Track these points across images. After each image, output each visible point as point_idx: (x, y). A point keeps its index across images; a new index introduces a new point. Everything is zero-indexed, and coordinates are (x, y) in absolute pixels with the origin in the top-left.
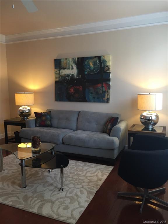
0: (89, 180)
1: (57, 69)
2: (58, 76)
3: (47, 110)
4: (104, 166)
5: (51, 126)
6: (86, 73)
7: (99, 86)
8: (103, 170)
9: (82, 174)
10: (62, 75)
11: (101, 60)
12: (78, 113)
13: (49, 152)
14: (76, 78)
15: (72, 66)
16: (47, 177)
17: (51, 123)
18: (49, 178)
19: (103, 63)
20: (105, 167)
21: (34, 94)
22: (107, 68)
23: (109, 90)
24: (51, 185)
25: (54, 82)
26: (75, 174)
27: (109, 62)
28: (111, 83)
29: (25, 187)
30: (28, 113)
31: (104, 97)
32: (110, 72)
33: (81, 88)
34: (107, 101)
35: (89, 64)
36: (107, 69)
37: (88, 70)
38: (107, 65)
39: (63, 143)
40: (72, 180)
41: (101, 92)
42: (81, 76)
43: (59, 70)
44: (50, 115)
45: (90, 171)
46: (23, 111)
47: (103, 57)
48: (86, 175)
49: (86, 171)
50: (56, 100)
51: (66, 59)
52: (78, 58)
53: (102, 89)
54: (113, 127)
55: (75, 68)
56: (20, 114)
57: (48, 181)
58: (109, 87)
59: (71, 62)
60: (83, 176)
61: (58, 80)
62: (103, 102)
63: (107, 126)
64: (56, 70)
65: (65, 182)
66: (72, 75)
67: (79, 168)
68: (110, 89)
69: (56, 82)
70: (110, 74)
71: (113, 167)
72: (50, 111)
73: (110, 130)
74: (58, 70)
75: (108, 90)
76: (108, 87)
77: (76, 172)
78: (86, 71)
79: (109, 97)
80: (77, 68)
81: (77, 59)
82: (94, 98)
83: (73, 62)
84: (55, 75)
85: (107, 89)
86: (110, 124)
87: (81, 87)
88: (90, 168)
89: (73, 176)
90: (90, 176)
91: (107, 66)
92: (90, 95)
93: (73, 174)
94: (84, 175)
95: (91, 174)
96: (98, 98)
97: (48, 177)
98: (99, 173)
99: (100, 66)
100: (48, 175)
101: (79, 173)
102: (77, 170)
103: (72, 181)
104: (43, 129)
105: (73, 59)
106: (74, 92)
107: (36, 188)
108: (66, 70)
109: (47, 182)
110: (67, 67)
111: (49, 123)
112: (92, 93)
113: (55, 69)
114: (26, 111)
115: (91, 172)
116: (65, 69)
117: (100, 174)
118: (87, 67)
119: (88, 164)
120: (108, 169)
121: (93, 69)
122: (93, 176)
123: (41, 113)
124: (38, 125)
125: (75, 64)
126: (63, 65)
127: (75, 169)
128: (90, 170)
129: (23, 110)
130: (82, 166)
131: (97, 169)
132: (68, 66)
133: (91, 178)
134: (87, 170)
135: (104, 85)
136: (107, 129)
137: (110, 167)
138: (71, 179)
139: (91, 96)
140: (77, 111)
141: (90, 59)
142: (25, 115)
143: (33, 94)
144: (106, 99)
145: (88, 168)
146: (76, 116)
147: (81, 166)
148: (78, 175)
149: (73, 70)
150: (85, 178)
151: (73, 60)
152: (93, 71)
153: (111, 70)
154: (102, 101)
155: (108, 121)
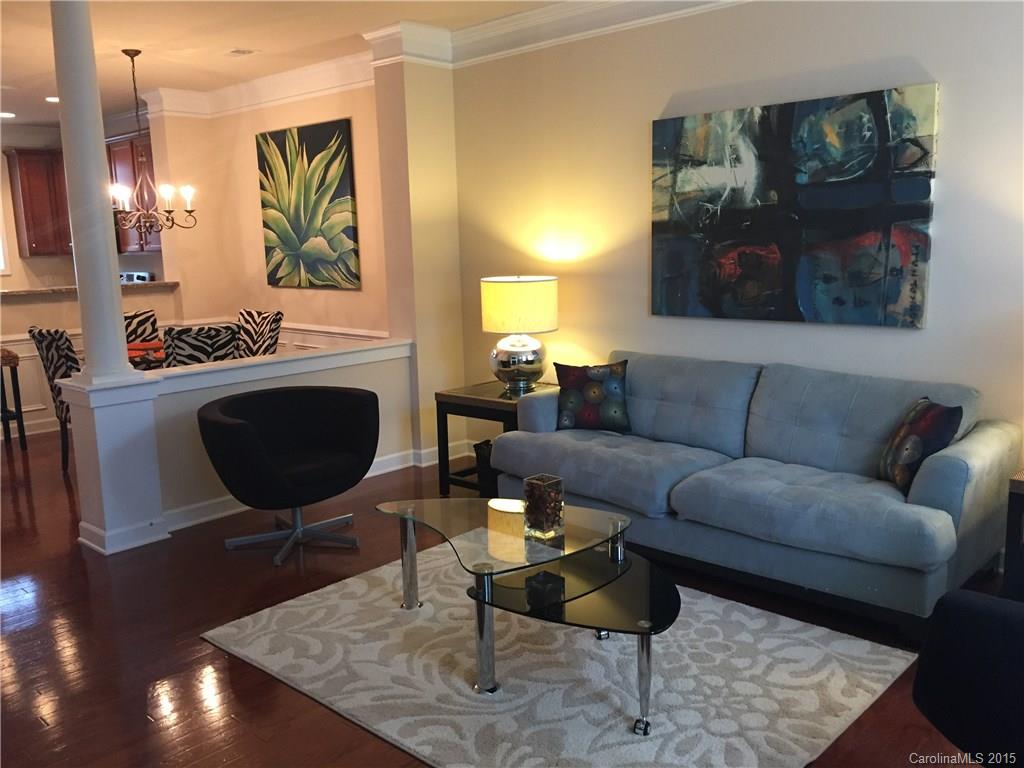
0: (779, 702)
1: (665, 166)
2: (665, 200)
3: (615, 354)
4: (866, 645)
5: (625, 429)
6: (803, 179)
7: (867, 242)
8: (857, 664)
9: (745, 669)
10: (683, 194)
11: (886, 114)
12: (753, 374)
13: (598, 549)
14: (752, 205)
15: (735, 150)
16: (588, 660)
17: (626, 414)
18: (594, 664)
19: (894, 128)
20: (868, 653)
21: (559, 283)
22: (915, 149)
23: (921, 265)
24: (601, 697)
25: (647, 229)
26: (717, 663)
27: (925, 119)
28: (933, 230)
29: (492, 691)
30: (530, 366)
31: (893, 296)
32: (933, 169)
33: (773, 255)
34: (909, 319)
35: (820, 137)
36: (914, 154)
37: (814, 164)
38: (918, 134)
39: (672, 513)
40: (694, 692)
41: (879, 272)
42: (776, 198)
43: (671, 173)
44: (624, 378)
45: (788, 661)
46: (509, 356)
47: (894, 93)
48: (769, 679)
49: (770, 660)
50: (656, 310)
51: (708, 117)
52: (765, 109)
53: (882, 257)
54: (924, 456)
55: (748, 155)
56: (500, 371)
57: (590, 680)
58: (921, 247)
59: (732, 129)
60: (752, 679)
61: (665, 215)
62: (889, 322)
63: (899, 448)
64: (660, 171)
65: (664, 695)
66: (733, 190)
67: (737, 638)
68: (925, 258)
69: (657, 227)
70: (933, 182)
71: (913, 657)
72: (626, 361)
73: (913, 468)
74: (668, 170)
75: (915, 264)
76: (917, 247)
77: (719, 657)
78: (803, 169)
79: (918, 296)
80: (760, 158)
81: (758, 112)
82: (839, 301)
83: (743, 131)
84: (654, 197)
85: (913, 258)
86: (914, 438)
87: (774, 247)
88: (794, 645)
89: (704, 671)
90: (783, 687)
91: (916, 142)
92: (821, 286)
93: (707, 665)
94: (758, 677)
95: (794, 674)
96: (859, 303)
97: (592, 659)
98: (833, 680)
99: (876, 144)
100: (594, 649)
101: (732, 660)
102: (729, 648)
103: (699, 695)
104: (590, 440)
105: (741, 112)
106: (739, 271)
107: (533, 703)
108: (704, 168)
109: (581, 682)
110: (711, 156)
111: (618, 413)
112: (827, 279)
113: (654, 165)
114: (524, 360)
115: (792, 667)
116: (699, 163)
117: (838, 683)
118: (809, 151)
119: (787, 623)
120: (885, 662)
121: (838, 160)
122: (801, 688)
123: (586, 368)
124: (567, 423)
125: (747, 140)
126: (691, 145)
127: (720, 639)
128: (788, 657)
129: (511, 355)
130: (754, 633)
131: (827, 655)
132: (716, 151)
133: (791, 694)
134: (776, 654)
135: (893, 240)
136: (894, 462)
137: (900, 652)
138: (691, 684)
139: (822, 295)
140: (751, 366)
141: (828, 109)
142: (517, 373)
143: (556, 282)
144: (906, 309)
145: (780, 642)
146: (744, 387)
147: (749, 631)
148: (730, 672)
149: (739, 169)
150: (761, 691)
151: (739, 121)
152: (839, 169)
153: (938, 161)
154: (881, 316)
155: (903, 424)
